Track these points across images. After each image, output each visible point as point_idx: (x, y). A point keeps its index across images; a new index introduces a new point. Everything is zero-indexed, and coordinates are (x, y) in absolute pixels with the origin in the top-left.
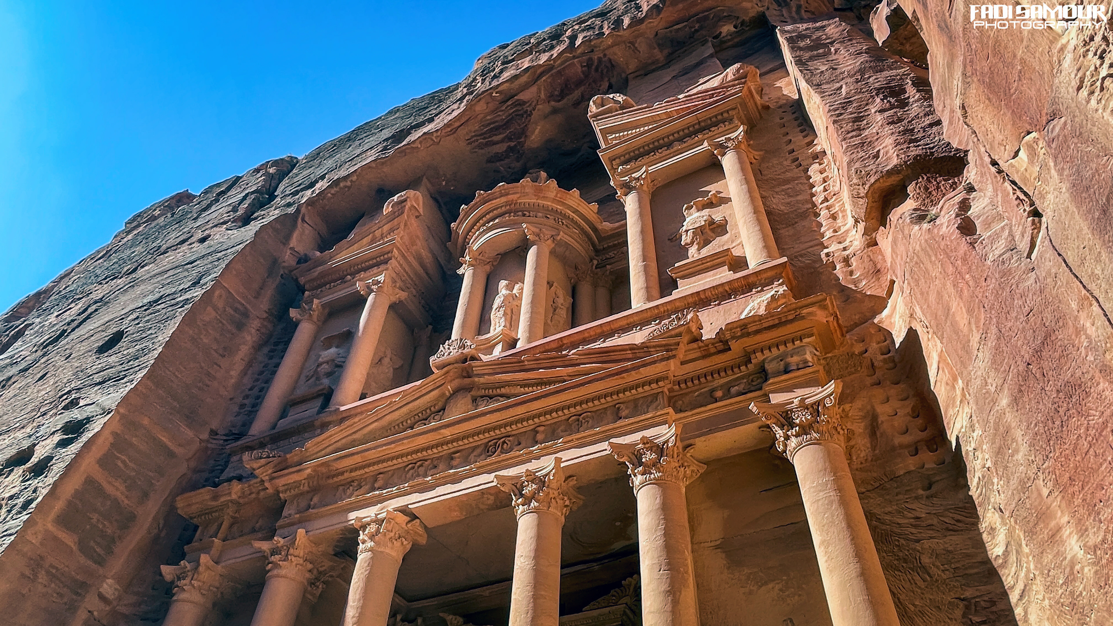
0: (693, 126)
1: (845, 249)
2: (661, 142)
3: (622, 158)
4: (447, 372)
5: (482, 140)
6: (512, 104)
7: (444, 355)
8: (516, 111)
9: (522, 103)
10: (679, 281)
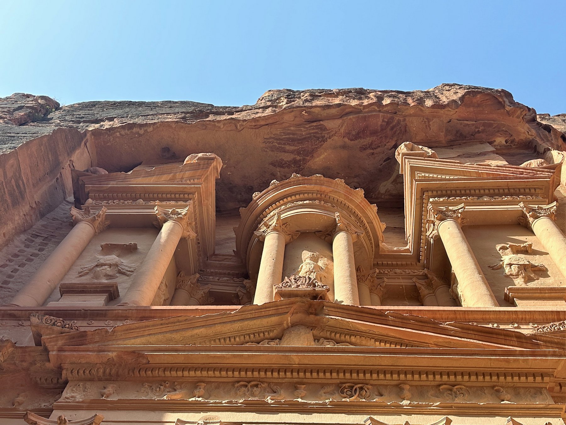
0: (504, 189)
2: (472, 191)
3: (435, 192)
5: (276, 144)
6: (315, 126)
7: (290, 286)
8: (316, 133)
9: (323, 129)
10: (516, 301)
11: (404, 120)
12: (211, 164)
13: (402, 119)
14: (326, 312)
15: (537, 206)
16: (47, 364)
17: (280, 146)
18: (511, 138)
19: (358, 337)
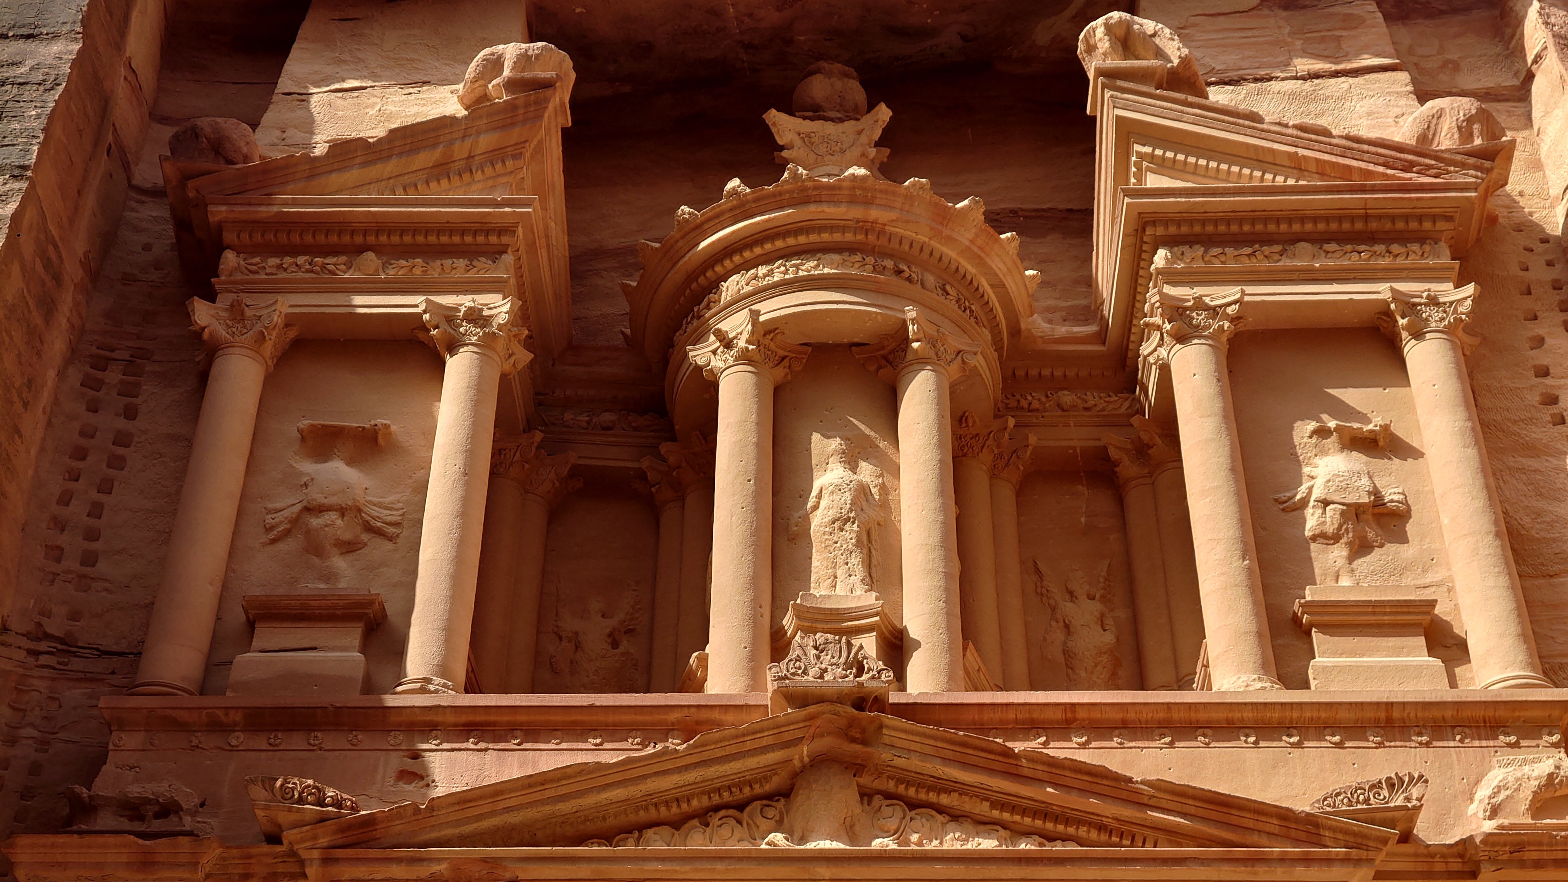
0: (1353, 220)
3: (1172, 231)
4: (811, 718)
7: (805, 672)
10: (1315, 635)
14: (886, 740)
15: (1426, 290)
19: (955, 795)
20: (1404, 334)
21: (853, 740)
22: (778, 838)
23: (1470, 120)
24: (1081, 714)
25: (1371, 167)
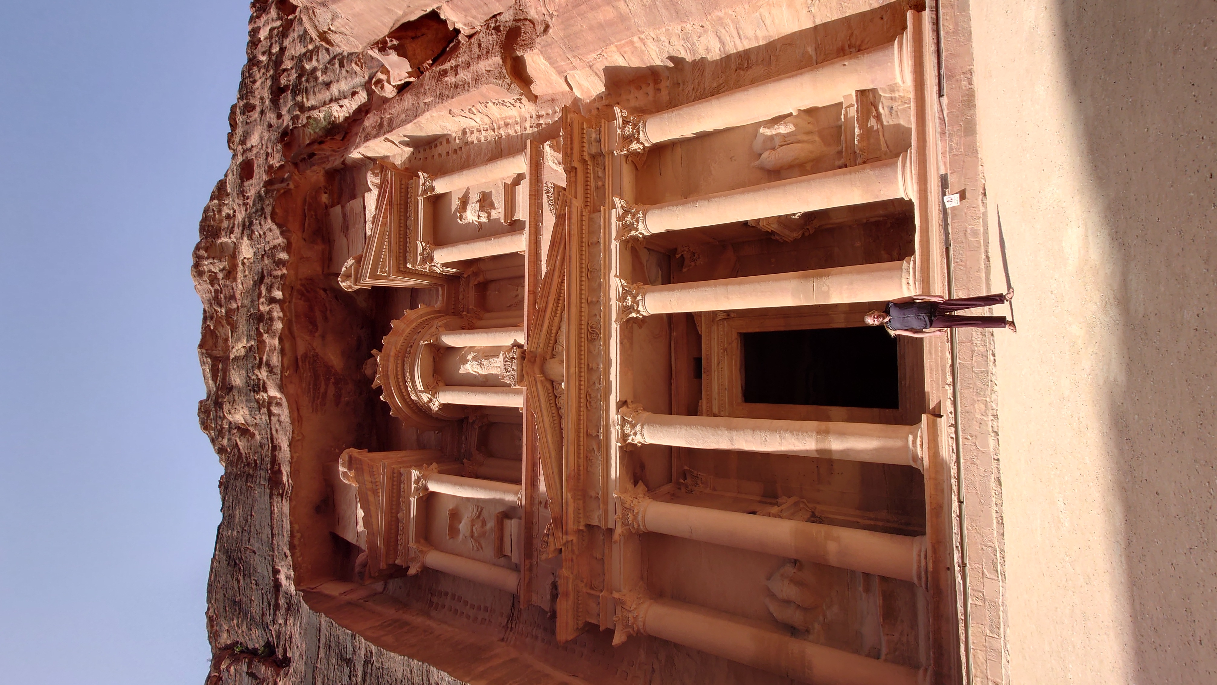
0: (400, 208)
1: (531, 117)
2: (402, 232)
3: (401, 262)
4: (527, 373)
5: (319, 401)
6: (302, 362)
7: (513, 376)
8: (309, 362)
9: (305, 356)
10: (514, 219)
11: (301, 280)
12: (355, 457)
13: (299, 282)
14: (535, 350)
15: (421, 187)
16: (574, 541)
17: (320, 397)
18: (323, 188)
19: (552, 328)
20: (433, 193)
21: (535, 360)
22: (563, 384)
23: (373, 173)
24: (531, 289)
25: (385, 202)
